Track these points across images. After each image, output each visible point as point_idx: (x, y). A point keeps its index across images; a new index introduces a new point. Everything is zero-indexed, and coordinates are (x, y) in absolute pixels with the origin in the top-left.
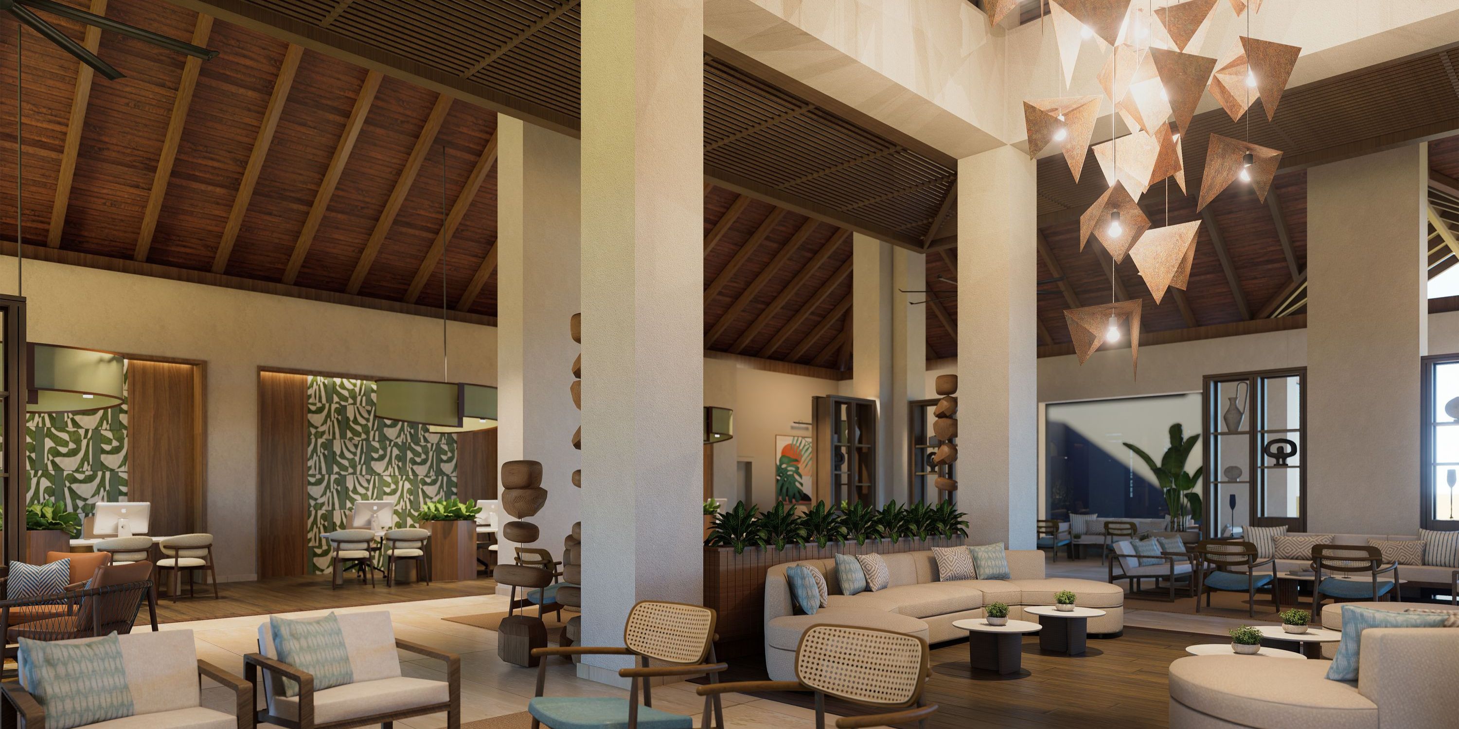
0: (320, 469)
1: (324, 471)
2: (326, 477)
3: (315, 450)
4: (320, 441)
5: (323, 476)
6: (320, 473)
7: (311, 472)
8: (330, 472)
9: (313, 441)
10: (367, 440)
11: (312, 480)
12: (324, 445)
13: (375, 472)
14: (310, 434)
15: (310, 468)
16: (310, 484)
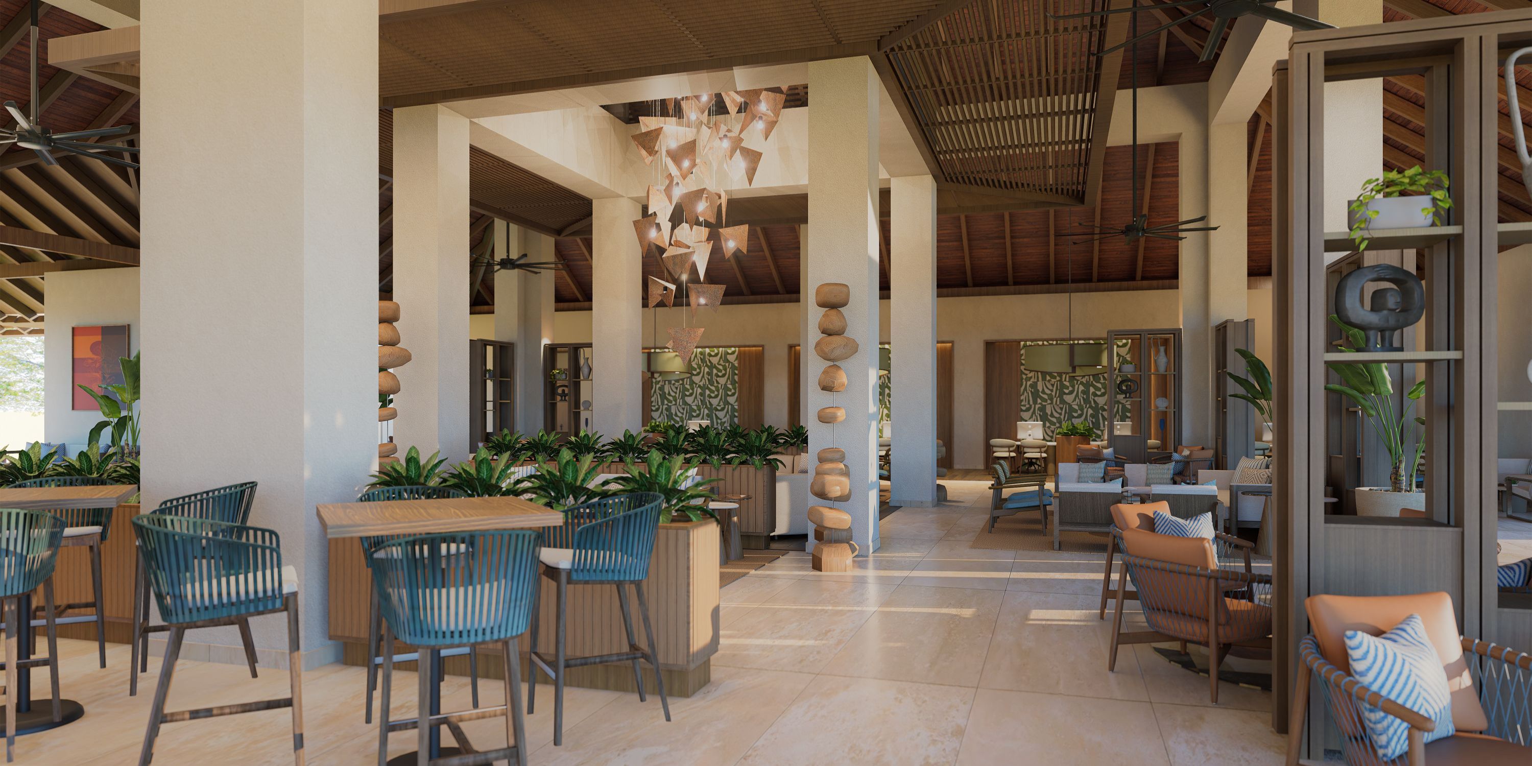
0: (1029, 401)
1: (1031, 402)
2: (1033, 406)
3: (1025, 389)
4: (1029, 383)
5: (1031, 406)
6: (1029, 403)
7: (1023, 404)
8: (1035, 402)
9: (1024, 383)
10: (1061, 381)
11: (1024, 408)
12: (1031, 386)
13: (1066, 403)
14: (1022, 379)
15: (1022, 400)
16: (1022, 410)
